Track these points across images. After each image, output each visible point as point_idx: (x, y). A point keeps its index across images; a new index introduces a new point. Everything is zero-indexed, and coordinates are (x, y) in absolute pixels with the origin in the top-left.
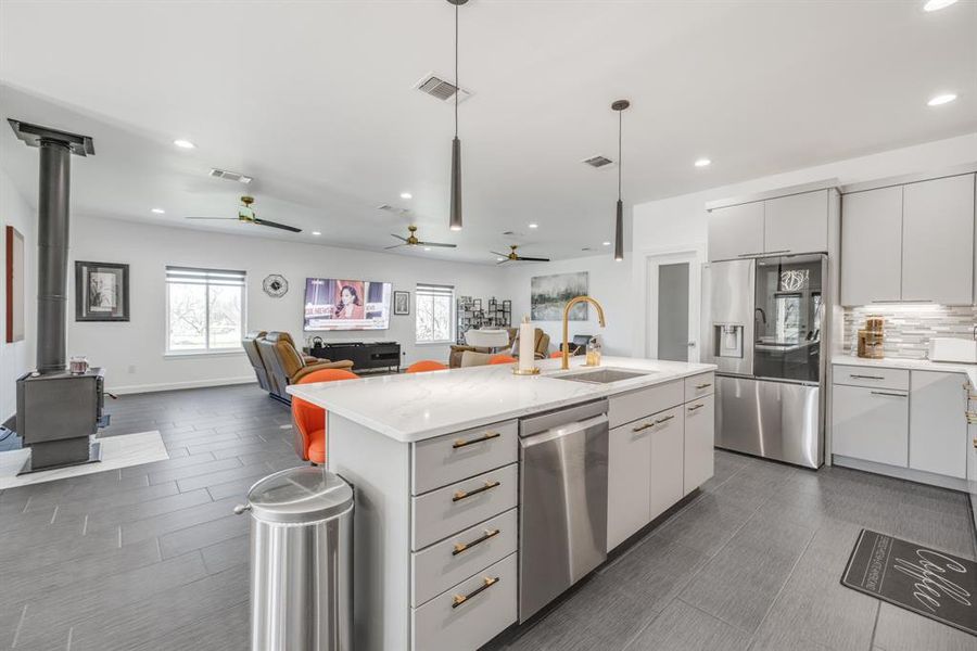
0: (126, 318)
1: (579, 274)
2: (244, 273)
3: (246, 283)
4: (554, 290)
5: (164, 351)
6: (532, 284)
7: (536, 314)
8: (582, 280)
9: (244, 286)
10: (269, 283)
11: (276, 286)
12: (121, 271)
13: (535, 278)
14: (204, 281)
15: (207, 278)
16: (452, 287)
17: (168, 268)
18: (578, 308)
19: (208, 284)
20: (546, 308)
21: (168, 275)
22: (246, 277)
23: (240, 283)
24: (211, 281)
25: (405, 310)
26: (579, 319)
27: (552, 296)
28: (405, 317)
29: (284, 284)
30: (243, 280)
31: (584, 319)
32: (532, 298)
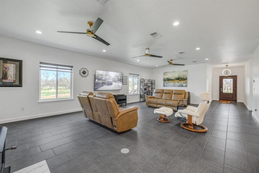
0: (20, 85)
1: (184, 71)
2: (72, 67)
3: (73, 71)
4: (173, 77)
5: (39, 100)
6: (164, 75)
7: (165, 85)
8: (185, 73)
9: (72, 72)
10: (82, 72)
11: (84, 73)
12: (18, 63)
13: (165, 72)
14: (56, 69)
15: (57, 68)
16: (139, 75)
17: (41, 63)
18: (183, 83)
19: (57, 71)
20: (170, 82)
21: (40, 66)
22: (73, 69)
23: (70, 71)
24: (58, 70)
25: (126, 83)
26: (184, 86)
27: (172, 79)
28: (125, 85)
29: (87, 72)
30: (71, 70)
31: (186, 86)
32: (164, 79)
